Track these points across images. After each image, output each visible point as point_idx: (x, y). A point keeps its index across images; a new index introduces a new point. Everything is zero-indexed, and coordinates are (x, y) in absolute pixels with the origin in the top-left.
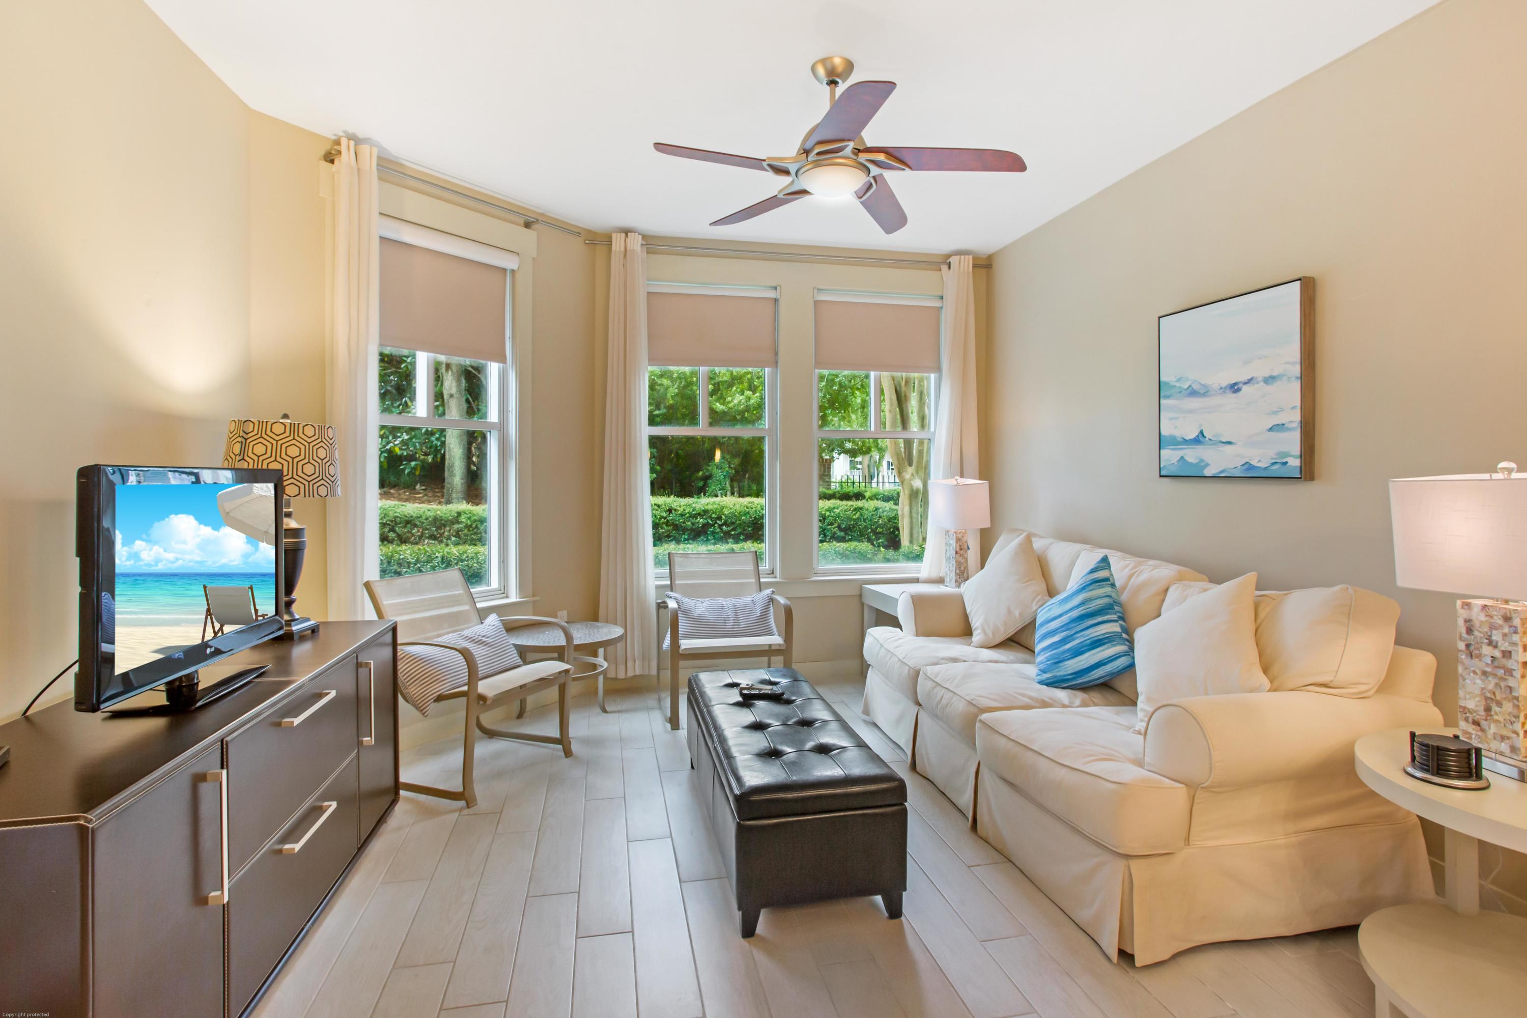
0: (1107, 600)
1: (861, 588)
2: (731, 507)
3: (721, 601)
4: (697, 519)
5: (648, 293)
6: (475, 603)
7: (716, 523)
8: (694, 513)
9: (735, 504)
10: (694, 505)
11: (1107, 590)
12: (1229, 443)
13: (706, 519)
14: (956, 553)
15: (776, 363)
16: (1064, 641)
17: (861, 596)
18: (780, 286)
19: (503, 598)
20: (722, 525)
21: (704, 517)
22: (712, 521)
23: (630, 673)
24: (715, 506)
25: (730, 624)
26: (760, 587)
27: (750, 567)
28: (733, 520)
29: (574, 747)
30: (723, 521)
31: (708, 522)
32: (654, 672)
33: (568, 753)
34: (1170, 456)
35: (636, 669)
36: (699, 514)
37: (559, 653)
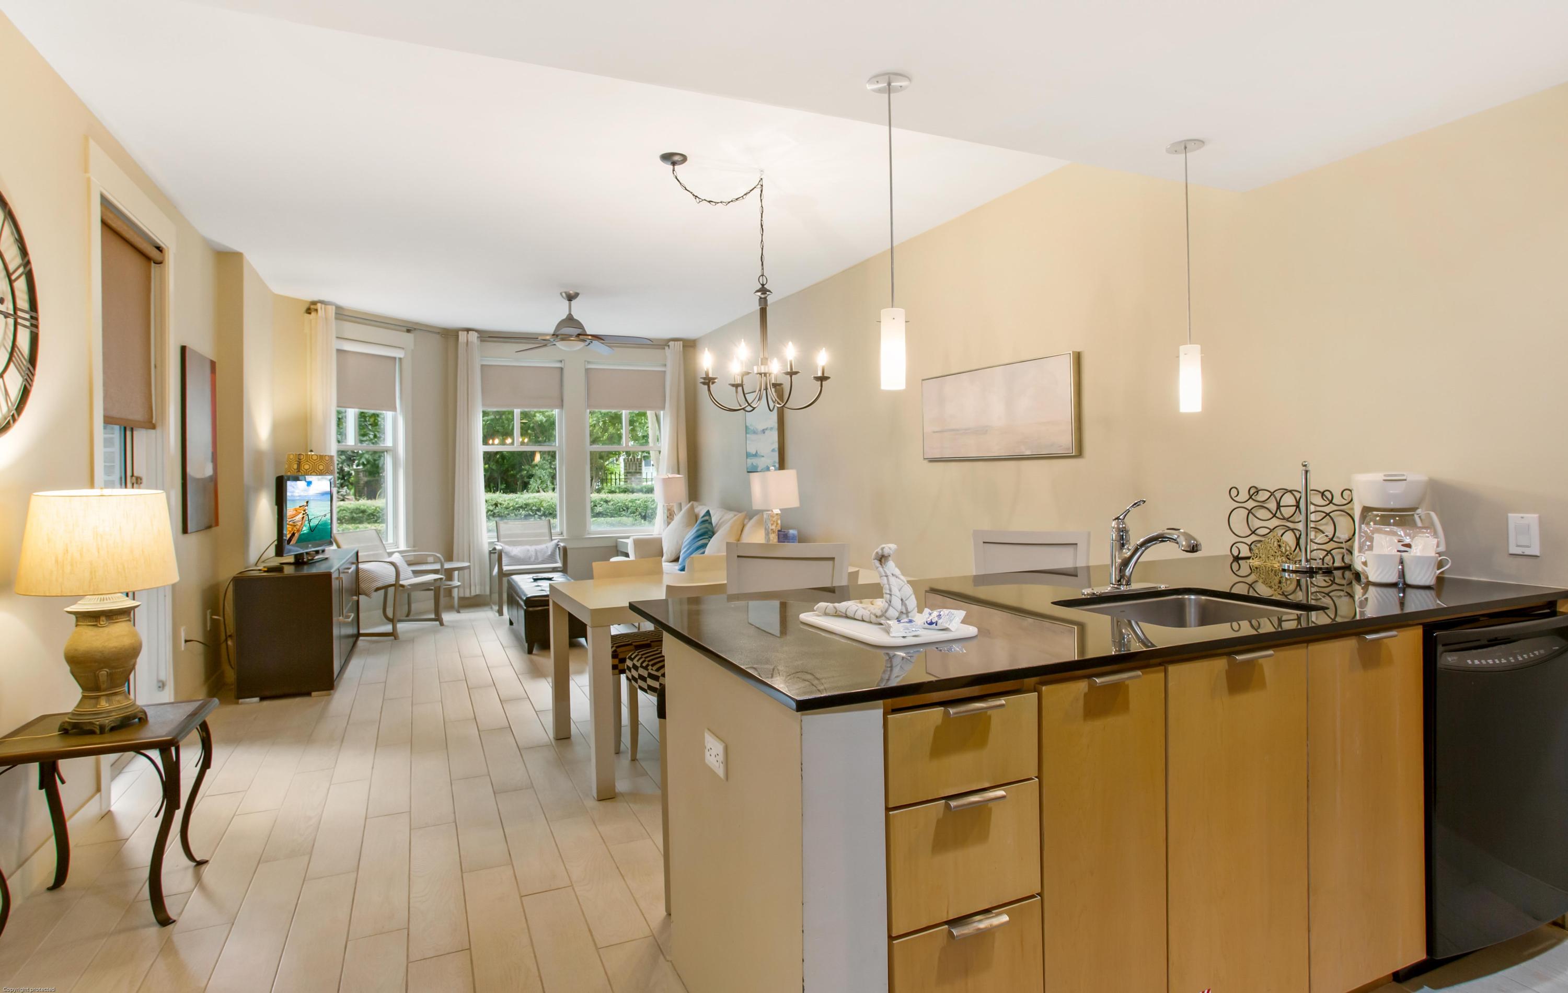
0: (705, 530)
1: (617, 541)
2: (549, 500)
3: (528, 547)
4: (519, 511)
5: (482, 366)
6: (386, 550)
7: (536, 514)
8: (517, 506)
9: (552, 499)
10: (517, 500)
11: (707, 525)
12: (763, 456)
13: (528, 511)
14: (668, 517)
15: (562, 406)
16: (688, 549)
17: (616, 546)
18: (564, 360)
19: (396, 548)
20: (541, 516)
21: (526, 509)
22: (533, 513)
23: (473, 594)
24: (536, 500)
25: (533, 559)
26: (552, 540)
27: (546, 531)
28: (551, 512)
29: (445, 623)
30: (542, 512)
31: (529, 513)
32: (488, 592)
33: (442, 624)
34: (750, 461)
35: (476, 591)
36: (521, 507)
37: (435, 572)
